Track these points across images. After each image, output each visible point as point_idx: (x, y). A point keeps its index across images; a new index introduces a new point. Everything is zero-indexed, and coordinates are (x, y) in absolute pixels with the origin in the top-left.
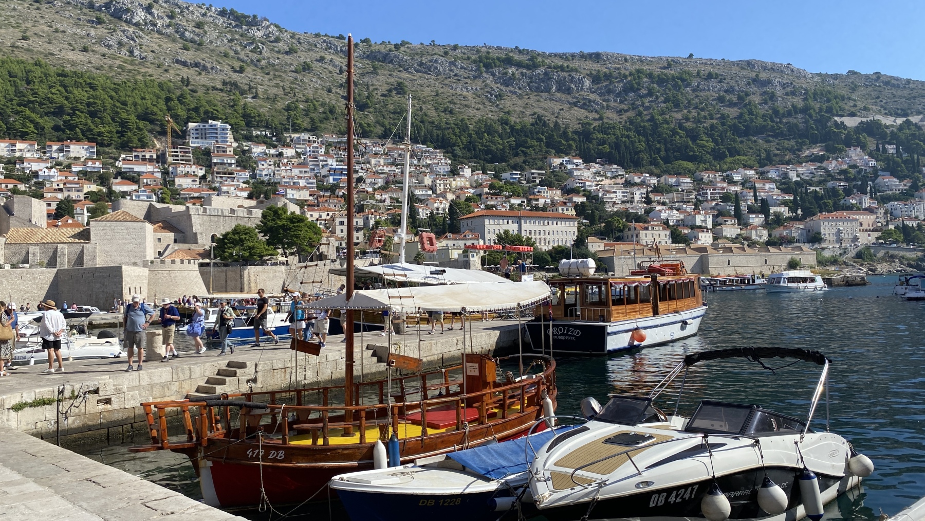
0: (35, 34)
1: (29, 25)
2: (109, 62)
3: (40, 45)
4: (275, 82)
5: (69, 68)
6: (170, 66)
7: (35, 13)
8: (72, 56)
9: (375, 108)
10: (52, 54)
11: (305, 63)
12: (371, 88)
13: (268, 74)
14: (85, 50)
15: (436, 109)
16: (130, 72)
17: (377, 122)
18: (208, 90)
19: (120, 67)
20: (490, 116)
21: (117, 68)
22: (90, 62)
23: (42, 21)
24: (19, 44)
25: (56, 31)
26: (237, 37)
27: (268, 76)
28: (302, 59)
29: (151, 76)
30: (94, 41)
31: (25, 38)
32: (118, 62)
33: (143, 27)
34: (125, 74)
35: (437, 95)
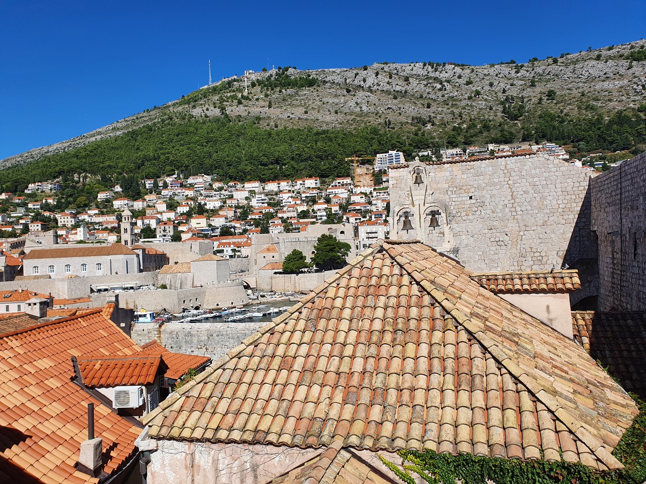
0: (312, 108)
1: (310, 102)
2: (349, 117)
3: (313, 115)
4: (451, 110)
5: (325, 128)
6: (383, 112)
7: (315, 94)
8: (328, 118)
9: (526, 116)
10: (318, 120)
11: (476, 90)
12: (526, 100)
13: (448, 104)
14: (336, 112)
15: (579, 108)
16: (358, 122)
17: (523, 128)
18: (402, 125)
19: (354, 120)
20: (631, 105)
21: (351, 121)
22: (337, 120)
23: (317, 99)
24: (302, 117)
25: (324, 104)
26: (430, 81)
27: (448, 107)
28: (474, 89)
29: (369, 122)
30: (342, 105)
31: (306, 112)
32: (353, 117)
33: (372, 88)
34: (355, 124)
35: (583, 95)
